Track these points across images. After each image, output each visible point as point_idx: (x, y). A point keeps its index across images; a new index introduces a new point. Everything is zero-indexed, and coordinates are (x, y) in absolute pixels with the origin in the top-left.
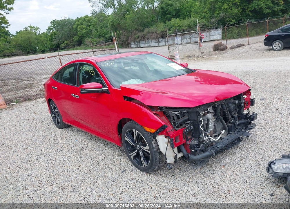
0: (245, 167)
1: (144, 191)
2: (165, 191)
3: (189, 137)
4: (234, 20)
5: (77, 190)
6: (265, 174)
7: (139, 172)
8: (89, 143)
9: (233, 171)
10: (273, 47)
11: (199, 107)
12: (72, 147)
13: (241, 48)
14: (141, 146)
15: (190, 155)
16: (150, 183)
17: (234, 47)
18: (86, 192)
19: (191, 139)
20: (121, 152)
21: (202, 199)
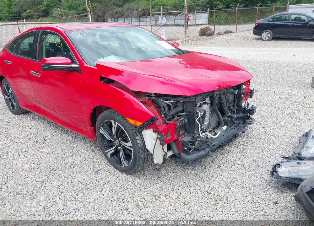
0: (242, 169)
1: (123, 198)
2: (150, 198)
3: (182, 132)
4: (222, 5)
5: (35, 197)
6: (266, 177)
7: (117, 173)
8: (53, 134)
9: (230, 173)
10: (261, 37)
11: (197, 95)
12: (30, 139)
13: (229, 35)
14: (122, 142)
15: (182, 154)
16: (131, 187)
17: (221, 33)
18: (47, 199)
19: (184, 134)
20: (94, 147)
21: (196, 208)
